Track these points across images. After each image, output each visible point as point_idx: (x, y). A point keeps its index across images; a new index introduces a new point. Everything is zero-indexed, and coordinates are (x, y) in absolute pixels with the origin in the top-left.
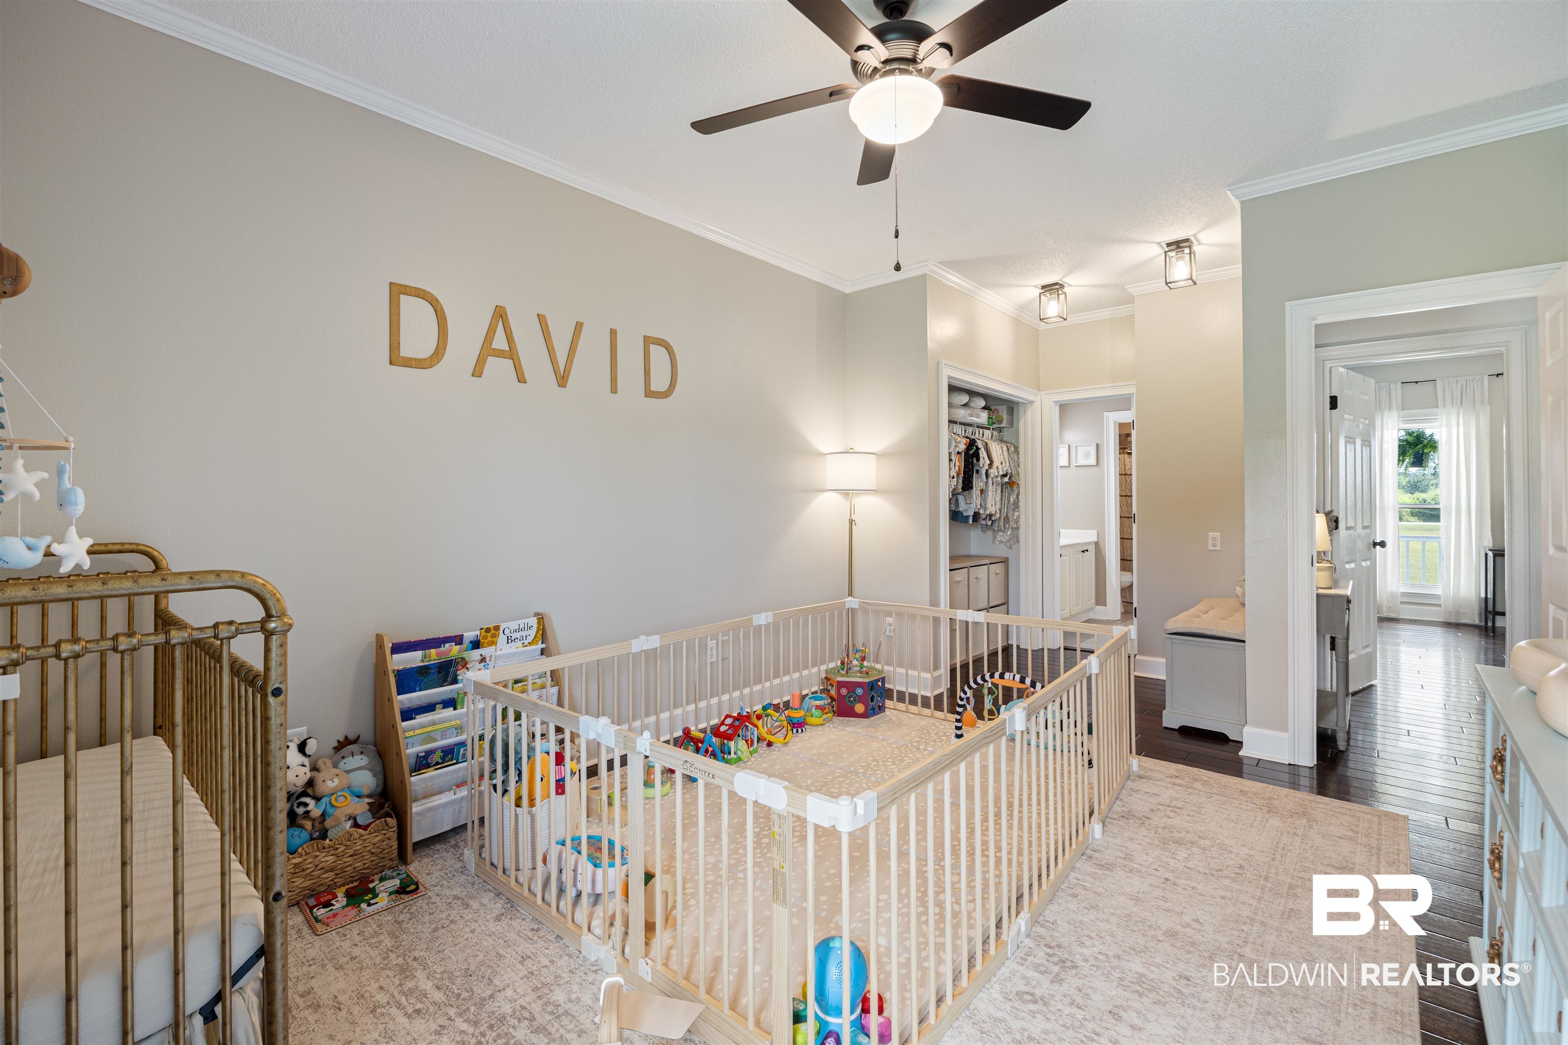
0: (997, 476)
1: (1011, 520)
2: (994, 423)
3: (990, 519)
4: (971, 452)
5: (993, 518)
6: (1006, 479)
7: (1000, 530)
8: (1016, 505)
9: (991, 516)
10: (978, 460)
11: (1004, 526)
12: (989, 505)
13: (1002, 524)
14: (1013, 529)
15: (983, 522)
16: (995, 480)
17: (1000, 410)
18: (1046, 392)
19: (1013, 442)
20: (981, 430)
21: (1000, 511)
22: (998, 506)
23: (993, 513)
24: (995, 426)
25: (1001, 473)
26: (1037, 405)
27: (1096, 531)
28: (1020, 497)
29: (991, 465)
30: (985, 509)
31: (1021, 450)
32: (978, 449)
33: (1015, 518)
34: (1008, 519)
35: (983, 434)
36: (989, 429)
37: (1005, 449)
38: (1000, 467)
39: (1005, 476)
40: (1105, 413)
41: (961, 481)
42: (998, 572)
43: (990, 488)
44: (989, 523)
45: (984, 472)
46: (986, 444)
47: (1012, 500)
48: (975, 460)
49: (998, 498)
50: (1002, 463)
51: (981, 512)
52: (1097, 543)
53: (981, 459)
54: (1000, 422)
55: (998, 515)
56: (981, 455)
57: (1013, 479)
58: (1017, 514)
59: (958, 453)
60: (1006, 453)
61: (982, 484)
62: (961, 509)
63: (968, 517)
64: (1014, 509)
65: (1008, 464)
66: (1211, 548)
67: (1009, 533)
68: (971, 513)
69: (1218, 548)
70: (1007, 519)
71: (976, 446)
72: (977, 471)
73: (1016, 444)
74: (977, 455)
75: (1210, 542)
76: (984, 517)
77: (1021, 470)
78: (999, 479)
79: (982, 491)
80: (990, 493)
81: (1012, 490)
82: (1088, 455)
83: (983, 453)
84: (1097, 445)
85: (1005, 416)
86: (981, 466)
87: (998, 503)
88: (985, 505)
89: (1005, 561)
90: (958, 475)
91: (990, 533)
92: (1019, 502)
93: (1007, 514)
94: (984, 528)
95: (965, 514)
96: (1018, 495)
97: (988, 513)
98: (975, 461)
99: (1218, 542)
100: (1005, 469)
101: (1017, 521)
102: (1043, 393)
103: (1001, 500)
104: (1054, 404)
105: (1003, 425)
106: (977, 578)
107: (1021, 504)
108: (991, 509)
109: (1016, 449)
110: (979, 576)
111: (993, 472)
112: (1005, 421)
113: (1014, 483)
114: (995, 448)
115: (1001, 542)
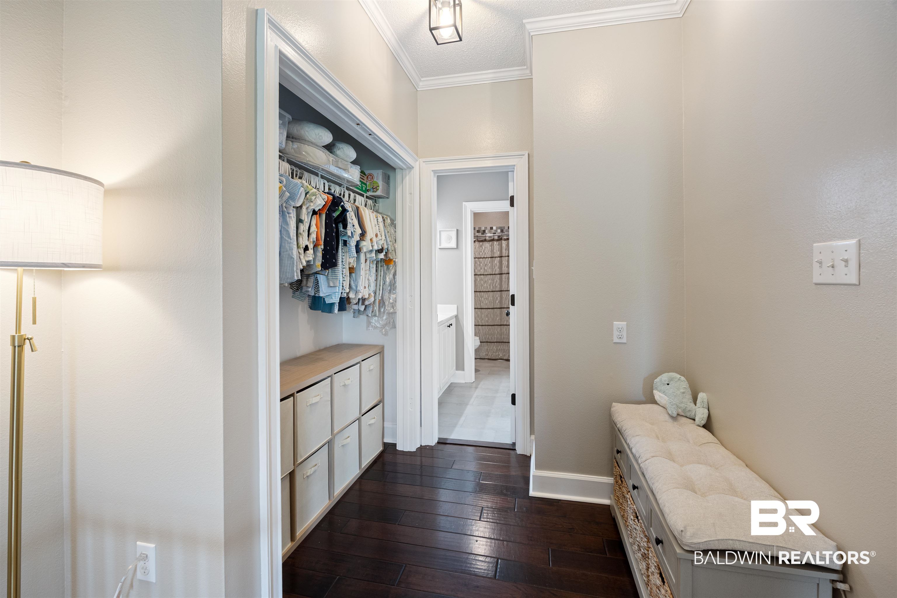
0: (371, 251)
1: (387, 303)
2: (368, 191)
3: (363, 304)
4: (336, 214)
5: (367, 303)
6: (382, 256)
7: (375, 316)
8: (393, 286)
9: (364, 300)
10: (345, 227)
11: (379, 311)
12: (361, 288)
13: (376, 308)
14: (389, 314)
15: (356, 307)
16: (368, 256)
17: (375, 175)
18: (425, 160)
19: (389, 214)
20: (352, 195)
21: (375, 293)
22: (372, 288)
23: (367, 297)
24: (369, 194)
25: (376, 248)
26: (416, 170)
27: (456, 306)
28: (397, 277)
29: (363, 235)
30: (357, 292)
31: (398, 222)
32: (345, 210)
33: (391, 301)
34: (384, 303)
35: (355, 200)
36: (362, 195)
37: (380, 219)
38: (375, 240)
39: (380, 251)
40: (464, 203)
41: (320, 254)
42: (372, 367)
43: (363, 265)
44: (362, 308)
45: (353, 243)
46: (358, 208)
47: (388, 280)
48: (341, 226)
49: (373, 278)
50: (377, 236)
51: (352, 295)
52: (456, 317)
53: (349, 226)
54: (375, 189)
55: (372, 299)
56: (349, 220)
57: (390, 256)
58: (393, 296)
59: (314, 213)
60: (381, 225)
61: (352, 260)
62: (321, 295)
63: (332, 304)
64: (390, 291)
65: (383, 237)
66: (616, 340)
67: (385, 318)
68: (335, 300)
69: (624, 340)
70: (382, 303)
71: (343, 207)
72: (345, 243)
73: (392, 217)
74: (343, 219)
75: (616, 333)
76: (355, 301)
77: (398, 246)
78: (373, 255)
79: (352, 270)
80: (362, 273)
81: (388, 269)
82: (450, 238)
83: (351, 217)
84: (457, 230)
85: (380, 183)
86: (349, 234)
87: (373, 285)
88: (357, 287)
89: (381, 351)
90: (315, 246)
91: (363, 317)
92: (395, 282)
93: (382, 297)
94: (357, 313)
95: (328, 301)
96: (395, 275)
97: (360, 297)
98: (341, 229)
99: (625, 334)
100: (381, 243)
101: (393, 306)
102: (421, 160)
103: (376, 280)
104: (432, 173)
105: (379, 193)
106: (345, 385)
107: (399, 284)
108: (364, 293)
109: (393, 223)
110: (347, 382)
111: (366, 245)
112: (380, 188)
113: (390, 260)
114: (367, 215)
115: (376, 328)
